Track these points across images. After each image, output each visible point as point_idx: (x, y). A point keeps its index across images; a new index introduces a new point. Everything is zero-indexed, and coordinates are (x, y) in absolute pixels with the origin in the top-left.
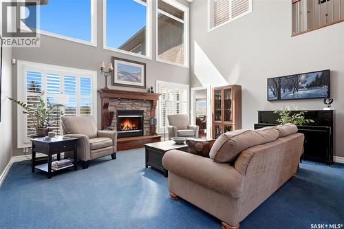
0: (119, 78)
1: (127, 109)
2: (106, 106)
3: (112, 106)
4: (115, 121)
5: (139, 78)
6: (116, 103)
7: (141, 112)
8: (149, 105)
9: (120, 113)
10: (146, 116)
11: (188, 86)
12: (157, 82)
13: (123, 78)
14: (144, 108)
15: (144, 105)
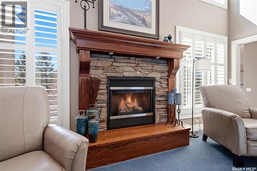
0: (112, 17)
1: (126, 74)
2: (84, 67)
3: (97, 68)
4: (102, 96)
5: (147, 19)
6: (106, 62)
7: (151, 81)
8: (164, 68)
9: (112, 81)
10: (160, 89)
11: (226, 38)
12: (178, 28)
13: (119, 19)
14: (156, 72)
15: (157, 67)
